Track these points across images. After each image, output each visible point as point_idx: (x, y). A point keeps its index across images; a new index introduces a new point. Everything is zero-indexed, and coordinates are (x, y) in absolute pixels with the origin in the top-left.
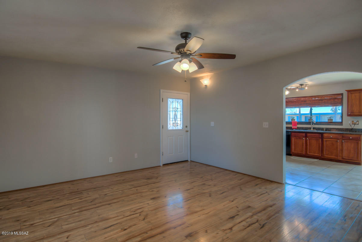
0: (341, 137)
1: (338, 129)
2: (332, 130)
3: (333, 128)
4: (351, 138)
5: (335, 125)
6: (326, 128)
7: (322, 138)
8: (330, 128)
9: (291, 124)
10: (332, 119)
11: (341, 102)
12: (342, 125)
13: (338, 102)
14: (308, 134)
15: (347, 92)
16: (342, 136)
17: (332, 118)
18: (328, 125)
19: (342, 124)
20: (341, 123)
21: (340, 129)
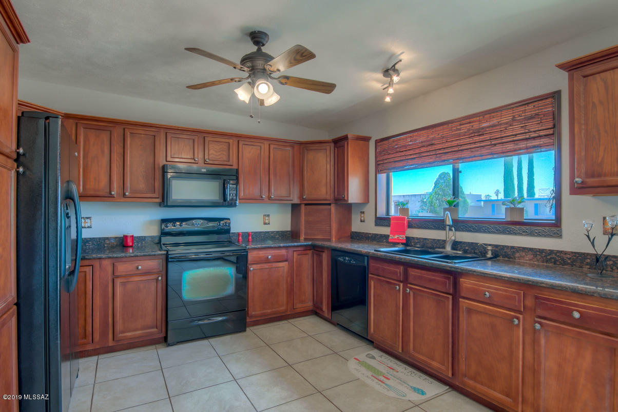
0: (530, 302)
1: (541, 251)
2: (517, 255)
3: (524, 249)
4: (576, 315)
5: (531, 234)
6: (497, 246)
7: (456, 294)
8: (513, 247)
9: (387, 226)
10: (522, 210)
11: (551, 132)
12: (559, 236)
13: (542, 133)
14: (413, 272)
15: (565, 75)
16: (537, 298)
17: (520, 206)
18: (504, 232)
19: (561, 231)
20: (554, 227)
21: (551, 252)
